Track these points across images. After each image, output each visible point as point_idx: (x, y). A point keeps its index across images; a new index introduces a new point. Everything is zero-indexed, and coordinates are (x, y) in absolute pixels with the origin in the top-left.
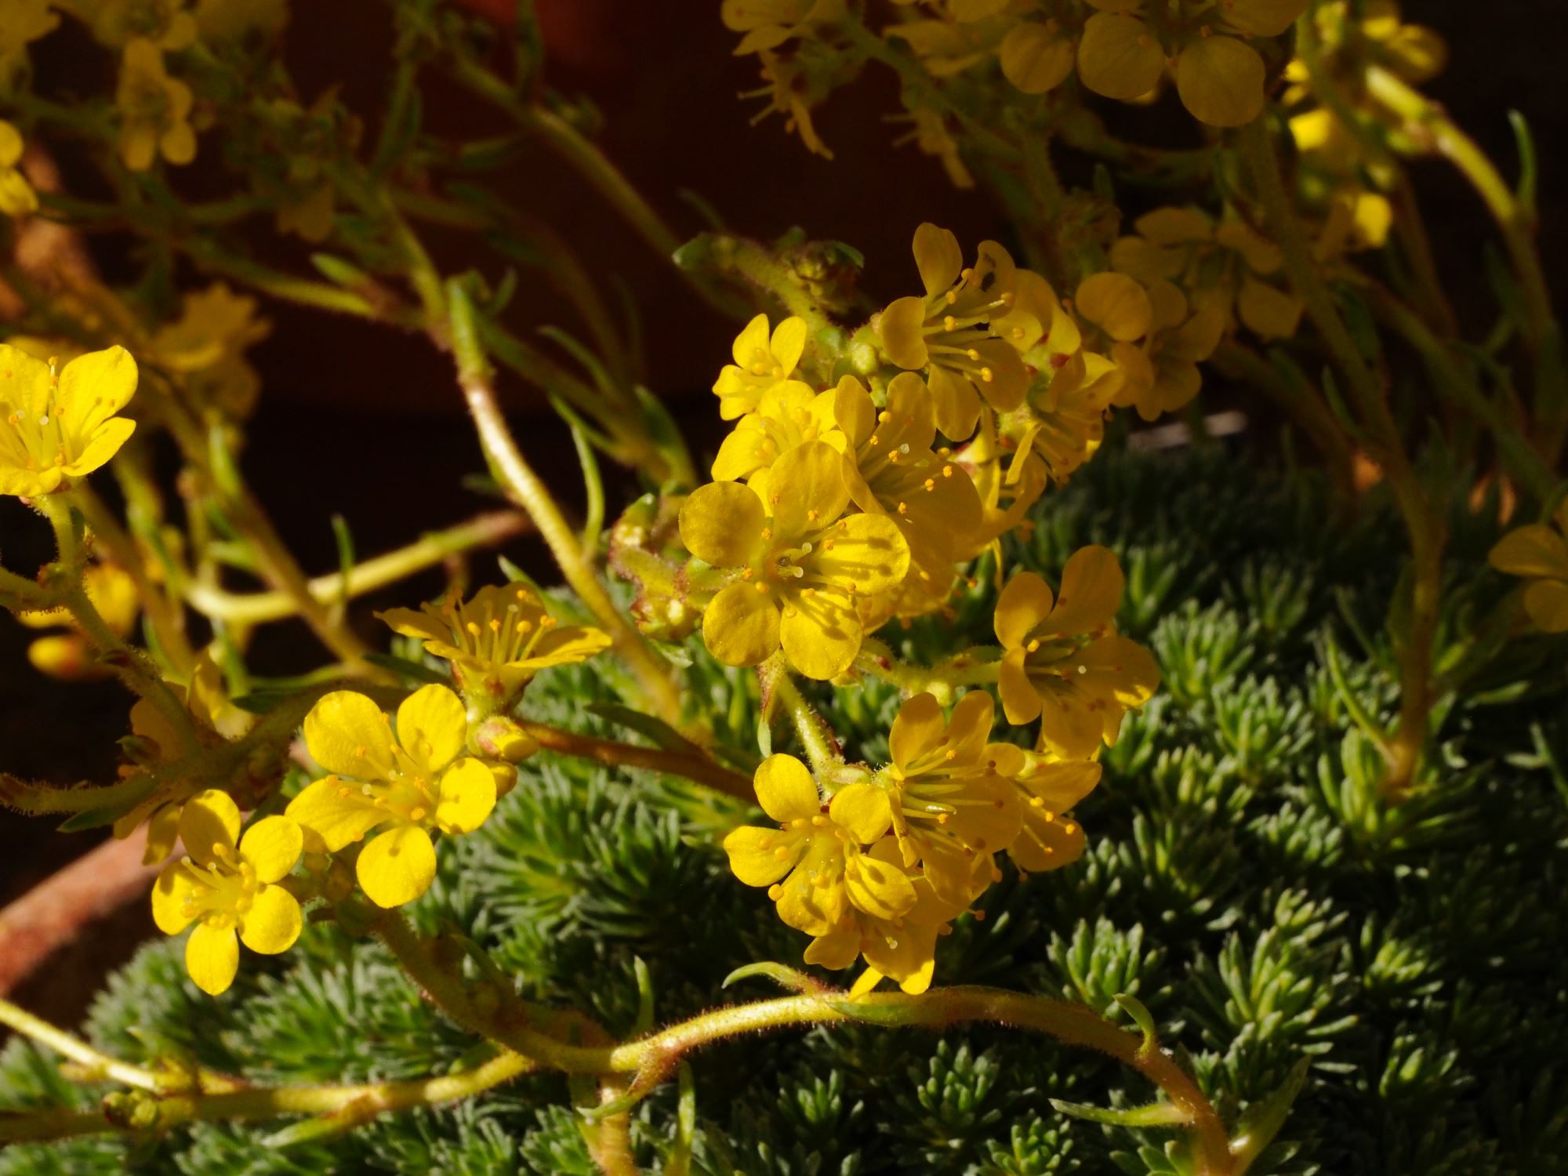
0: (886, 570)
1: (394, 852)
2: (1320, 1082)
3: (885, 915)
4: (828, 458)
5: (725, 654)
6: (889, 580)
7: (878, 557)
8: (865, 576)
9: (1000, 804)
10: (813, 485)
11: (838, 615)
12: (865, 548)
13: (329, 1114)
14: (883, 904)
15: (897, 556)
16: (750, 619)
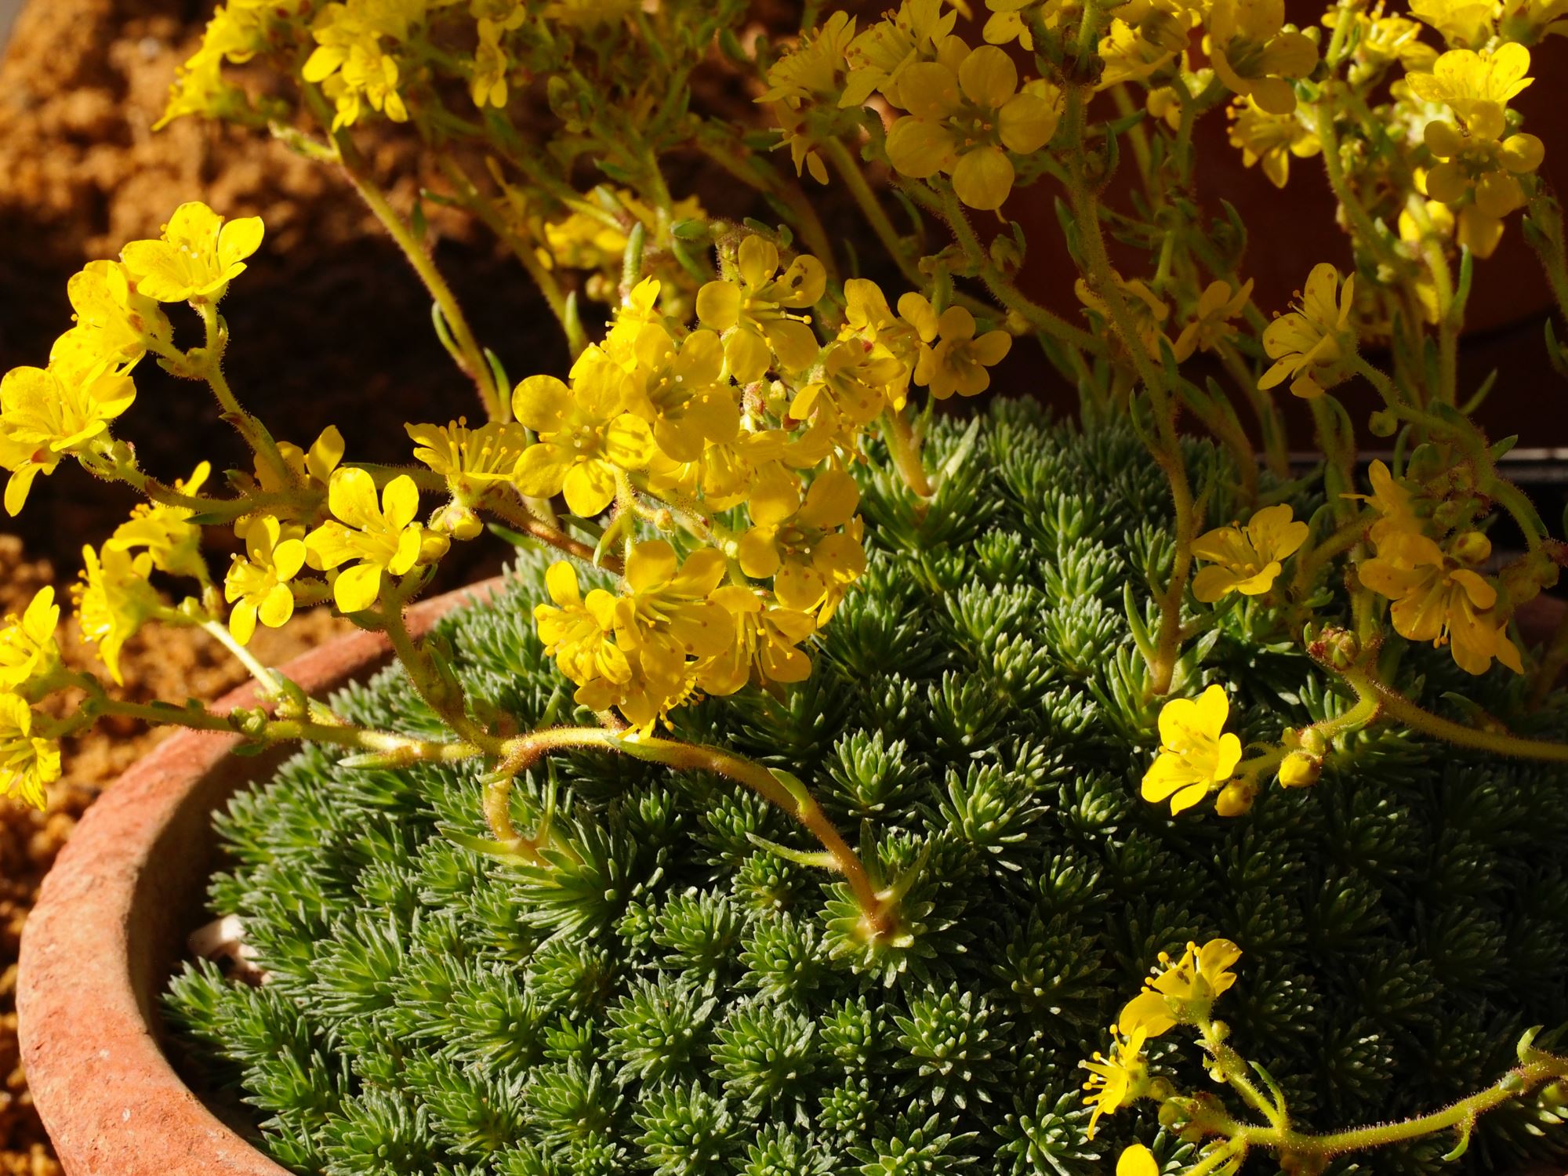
0: (639, 454)
1: (359, 578)
2: (999, 873)
3: (614, 680)
4: (617, 374)
5: (525, 487)
6: (639, 461)
7: (636, 444)
8: (626, 455)
9: (705, 625)
10: (605, 388)
11: (603, 477)
12: (629, 437)
13: (383, 753)
14: (612, 673)
15: (647, 446)
16: (546, 469)
